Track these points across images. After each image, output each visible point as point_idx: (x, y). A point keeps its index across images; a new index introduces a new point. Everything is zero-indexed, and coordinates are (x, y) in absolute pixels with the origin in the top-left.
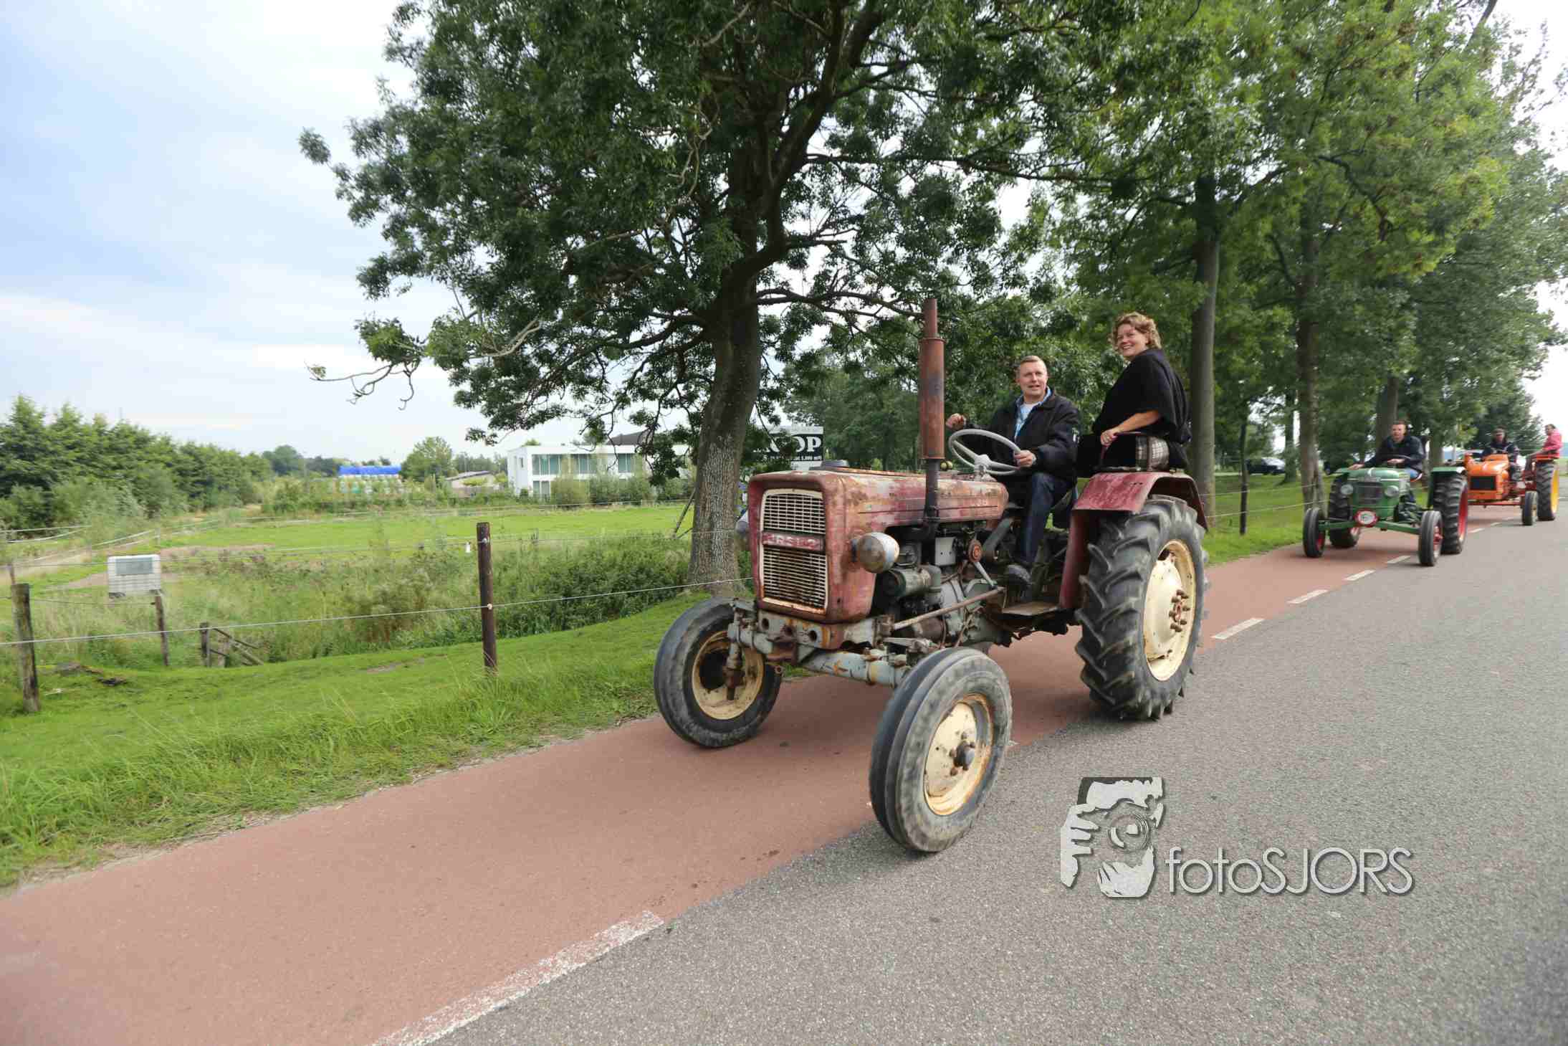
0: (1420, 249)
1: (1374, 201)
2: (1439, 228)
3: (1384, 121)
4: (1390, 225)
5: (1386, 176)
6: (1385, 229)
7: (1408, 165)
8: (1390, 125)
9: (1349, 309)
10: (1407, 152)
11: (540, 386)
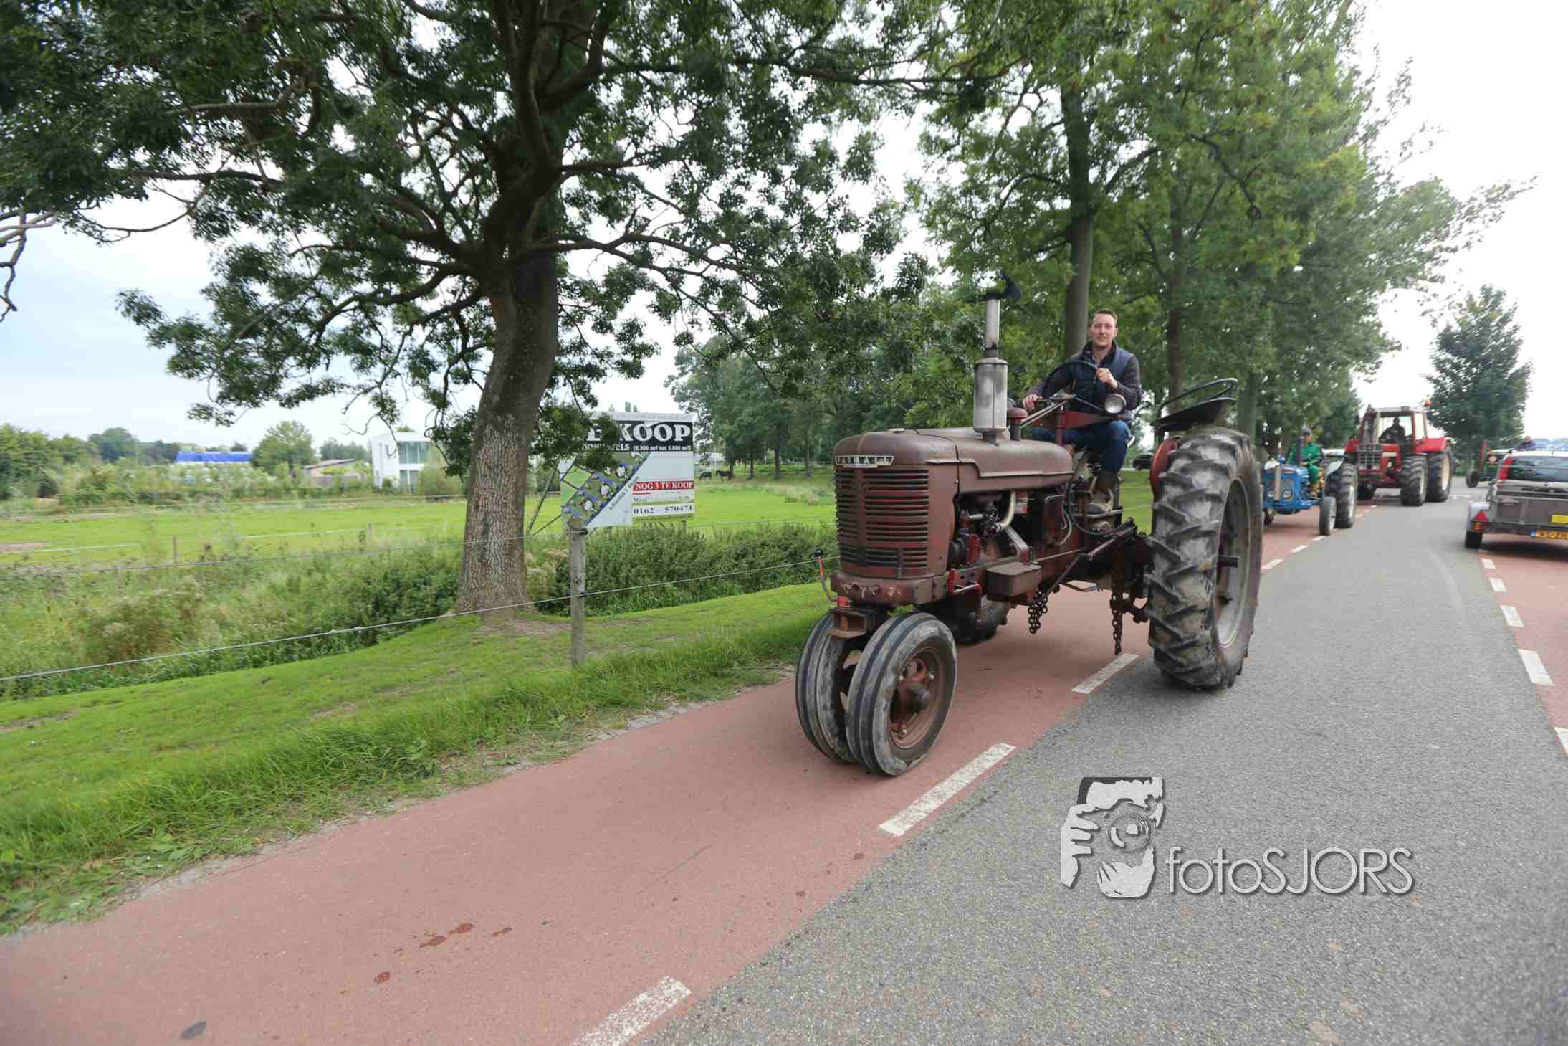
0: (1286, 238)
1: (1243, 185)
2: (1303, 215)
3: (1253, 97)
4: (1258, 211)
5: (1254, 157)
6: (1253, 213)
7: (1275, 147)
8: (1259, 103)
10: (1275, 133)
11: (308, 355)
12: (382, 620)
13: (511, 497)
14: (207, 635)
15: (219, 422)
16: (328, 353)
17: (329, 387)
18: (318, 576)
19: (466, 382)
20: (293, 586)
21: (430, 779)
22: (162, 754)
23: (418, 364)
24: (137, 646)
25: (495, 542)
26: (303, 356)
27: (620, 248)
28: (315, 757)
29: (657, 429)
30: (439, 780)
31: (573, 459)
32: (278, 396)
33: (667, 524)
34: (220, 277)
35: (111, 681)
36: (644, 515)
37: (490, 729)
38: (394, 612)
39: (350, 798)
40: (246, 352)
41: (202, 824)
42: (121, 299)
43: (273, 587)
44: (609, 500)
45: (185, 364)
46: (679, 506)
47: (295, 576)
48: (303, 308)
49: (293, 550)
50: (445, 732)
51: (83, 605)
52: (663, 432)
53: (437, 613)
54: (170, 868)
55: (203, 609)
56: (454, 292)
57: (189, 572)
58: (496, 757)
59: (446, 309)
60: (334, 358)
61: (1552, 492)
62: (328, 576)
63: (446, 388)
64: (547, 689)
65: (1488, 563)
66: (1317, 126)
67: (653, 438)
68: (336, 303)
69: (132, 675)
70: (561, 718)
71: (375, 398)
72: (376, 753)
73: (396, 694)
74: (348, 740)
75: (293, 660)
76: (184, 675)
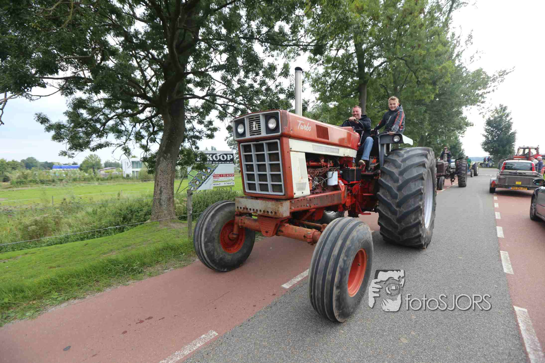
0: (429, 91)
1: (415, 74)
2: (434, 84)
3: (417, 45)
4: (420, 82)
5: (417, 64)
6: (418, 83)
7: (424, 61)
8: (419, 47)
9: (408, 112)
10: (424, 56)
11: (100, 133)
12: (126, 223)
13: (169, 182)
14: (64, 230)
15: (69, 157)
16: (107, 133)
17: (107, 144)
18: (103, 209)
19: (154, 142)
20: (95, 213)
21: (141, 274)
22: (51, 269)
23: (138, 136)
24: (40, 234)
25: (164, 197)
26: (98, 134)
27: (206, 98)
28: (103, 268)
29: (221, 156)
30: (143, 274)
31: (192, 167)
32: (89, 148)
33: (225, 189)
34: (70, 108)
35: (30, 246)
36: (217, 186)
37: (160, 258)
38: (130, 221)
39: (115, 281)
40: (79, 133)
41: (67, 289)
42: (36, 116)
43: (87, 213)
44: (205, 181)
45: (58, 137)
46: (229, 182)
47: (95, 209)
48: (98, 118)
49: (94, 200)
50: (145, 260)
51: (20, 220)
52: (223, 157)
53: (145, 221)
54: (58, 303)
55: (63, 221)
56: (150, 112)
57: (58, 208)
58: (162, 267)
59: (147, 118)
60: (109, 134)
61: (518, 174)
62: (107, 208)
63: (147, 144)
64: (179, 245)
65: (496, 198)
66: (438, 55)
67: (220, 159)
68: (110, 116)
69: (38, 244)
70: (184, 254)
71: (123, 148)
72: (123, 266)
73: (130, 248)
74: (115, 262)
75: (94, 238)
76: (56, 244)
